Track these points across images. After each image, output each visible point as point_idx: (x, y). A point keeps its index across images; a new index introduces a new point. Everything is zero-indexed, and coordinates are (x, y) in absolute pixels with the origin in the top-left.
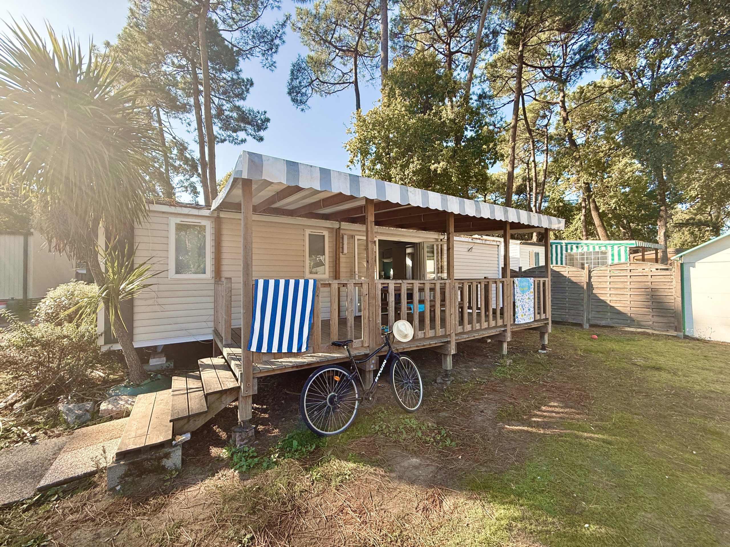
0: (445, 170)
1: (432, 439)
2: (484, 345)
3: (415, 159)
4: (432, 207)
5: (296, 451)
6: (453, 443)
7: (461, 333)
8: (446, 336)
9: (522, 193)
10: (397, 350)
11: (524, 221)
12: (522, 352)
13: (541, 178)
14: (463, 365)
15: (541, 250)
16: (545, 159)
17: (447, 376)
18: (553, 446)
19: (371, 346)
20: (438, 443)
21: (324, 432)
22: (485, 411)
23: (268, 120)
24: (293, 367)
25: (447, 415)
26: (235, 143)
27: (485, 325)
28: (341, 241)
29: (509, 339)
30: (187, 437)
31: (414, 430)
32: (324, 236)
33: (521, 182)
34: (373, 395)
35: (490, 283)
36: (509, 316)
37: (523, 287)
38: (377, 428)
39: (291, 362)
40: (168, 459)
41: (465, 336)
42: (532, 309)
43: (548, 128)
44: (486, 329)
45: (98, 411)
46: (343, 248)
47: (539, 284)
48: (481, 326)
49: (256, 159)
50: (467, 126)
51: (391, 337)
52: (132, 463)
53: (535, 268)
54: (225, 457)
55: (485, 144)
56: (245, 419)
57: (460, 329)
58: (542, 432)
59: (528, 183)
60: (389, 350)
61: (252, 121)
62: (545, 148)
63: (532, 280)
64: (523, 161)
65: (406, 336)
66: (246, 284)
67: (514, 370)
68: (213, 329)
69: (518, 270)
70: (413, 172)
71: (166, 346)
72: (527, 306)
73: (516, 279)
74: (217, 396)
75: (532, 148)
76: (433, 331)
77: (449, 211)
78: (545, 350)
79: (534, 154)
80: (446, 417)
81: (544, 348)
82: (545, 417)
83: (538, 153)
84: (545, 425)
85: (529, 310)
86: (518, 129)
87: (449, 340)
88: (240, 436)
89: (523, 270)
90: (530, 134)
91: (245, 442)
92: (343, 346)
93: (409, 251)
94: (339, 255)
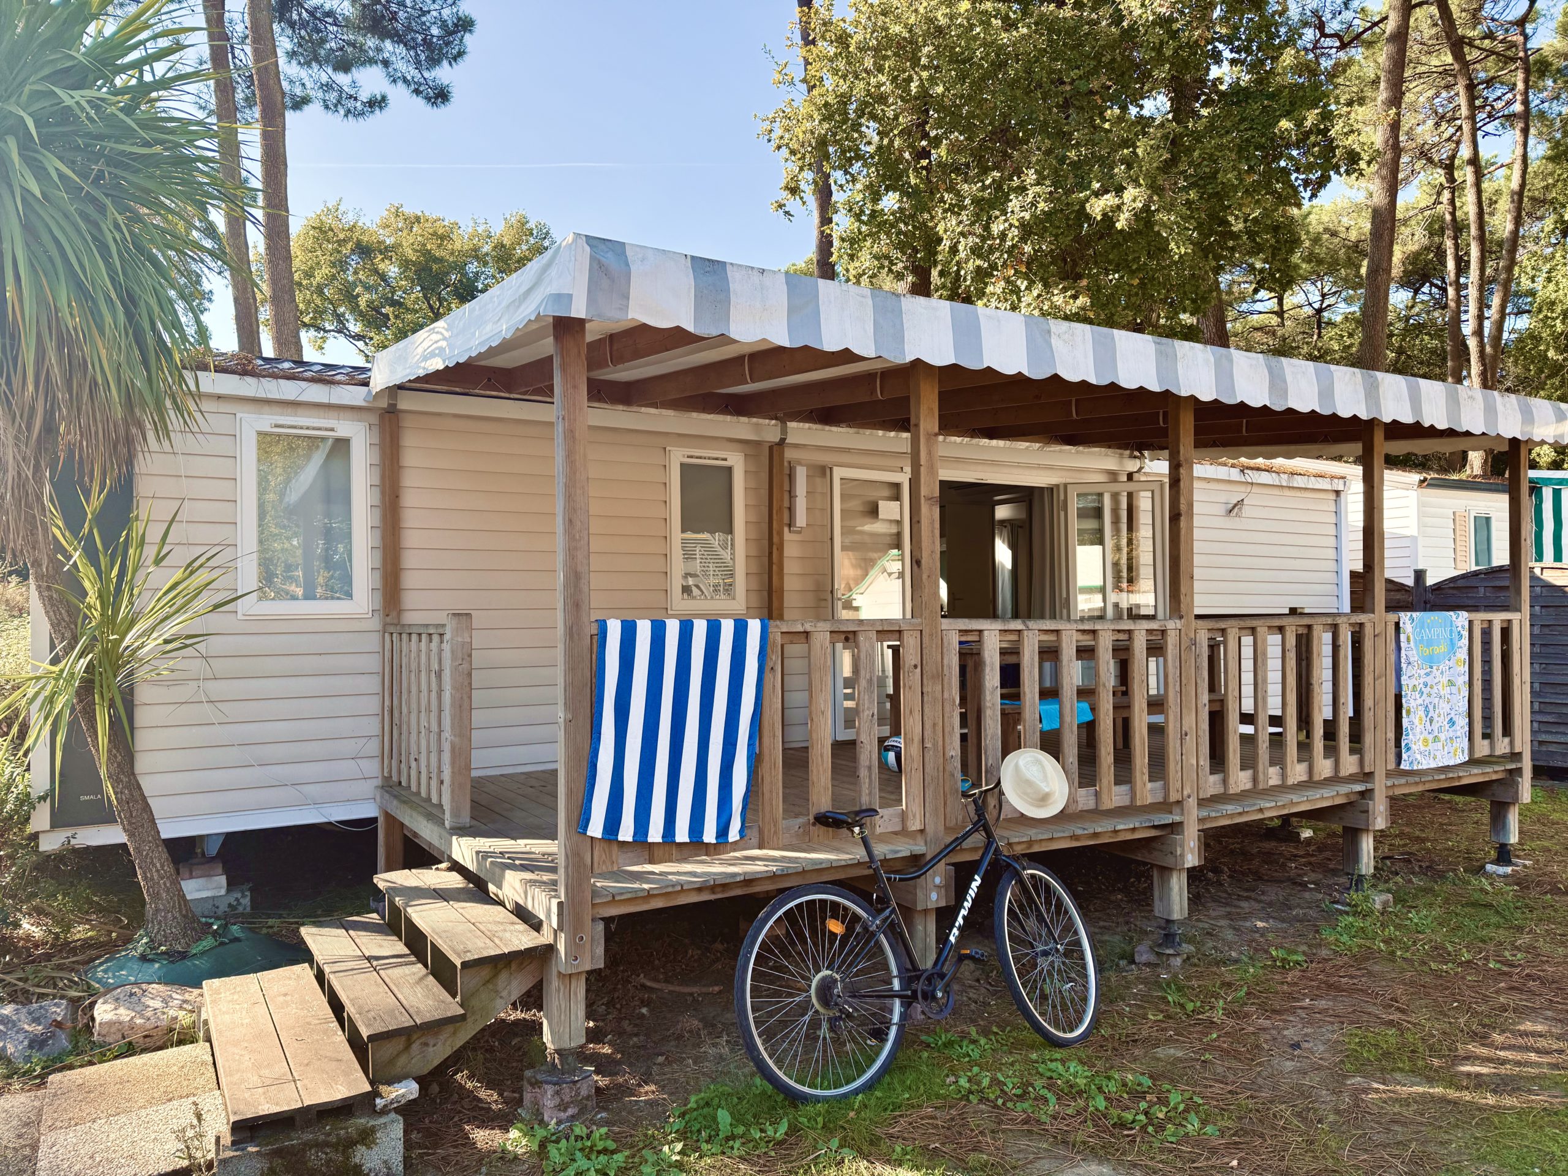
0: (1144, 217)
1: (1142, 1117)
2: (1285, 848)
3: (1031, 176)
4: (1129, 382)
5: (732, 1137)
6: (1209, 1129)
7: (1215, 799)
8: (1165, 806)
9: (1425, 278)
10: (1010, 844)
11: (1436, 416)
12: (1424, 871)
13: (1501, 223)
14: (1222, 911)
15: (1497, 506)
16: (1519, 151)
17: (1169, 938)
18: (1524, 1137)
19: (930, 830)
20: (1160, 1128)
21: (806, 1089)
22: (1305, 1045)
23: (465, 25)
24: (700, 890)
25: (1180, 1054)
26: (348, 112)
27: (1298, 772)
28: (786, 487)
29: (1380, 823)
30: (407, 1090)
31: (1080, 1093)
32: (729, 470)
33: (1426, 241)
34: (948, 985)
35: (1317, 630)
36: (1380, 744)
37: (1430, 643)
38: (963, 1082)
39: (693, 874)
40: (369, 1148)
41: (1230, 808)
42: (1463, 722)
43: (1529, 28)
44: (1300, 786)
45: (88, 1028)
46: (791, 510)
47: (1487, 633)
48: (1284, 776)
49: (610, 259)
50: (1221, 46)
51: (992, 802)
52: (278, 1153)
53: (1475, 574)
54: (520, 1151)
55: (1287, 114)
56: (566, 1045)
57: (1212, 784)
58: (1490, 1102)
59: (1449, 244)
60: (988, 845)
61: (409, 29)
62: (1518, 107)
63: (1461, 618)
64: (1430, 160)
65: (1043, 799)
66: (572, 632)
67: (1398, 927)
68: (378, 782)
69: (1410, 582)
70: (1023, 226)
71: (231, 839)
72: (1444, 707)
73: (1405, 617)
74: (485, 972)
75: (1464, 111)
76: (1124, 788)
77: (1184, 393)
78: (1508, 863)
79: (1474, 130)
80: (1179, 1060)
81: (1504, 855)
82: (1503, 1062)
83: (1489, 128)
84: (1501, 1085)
85: (1452, 723)
86: (1413, 35)
87: (1177, 819)
88: (557, 1093)
89: (1430, 581)
90: (1459, 56)
91: (570, 1112)
92: (850, 827)
93: (1002, 512)
94: (781, 534)
